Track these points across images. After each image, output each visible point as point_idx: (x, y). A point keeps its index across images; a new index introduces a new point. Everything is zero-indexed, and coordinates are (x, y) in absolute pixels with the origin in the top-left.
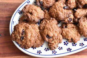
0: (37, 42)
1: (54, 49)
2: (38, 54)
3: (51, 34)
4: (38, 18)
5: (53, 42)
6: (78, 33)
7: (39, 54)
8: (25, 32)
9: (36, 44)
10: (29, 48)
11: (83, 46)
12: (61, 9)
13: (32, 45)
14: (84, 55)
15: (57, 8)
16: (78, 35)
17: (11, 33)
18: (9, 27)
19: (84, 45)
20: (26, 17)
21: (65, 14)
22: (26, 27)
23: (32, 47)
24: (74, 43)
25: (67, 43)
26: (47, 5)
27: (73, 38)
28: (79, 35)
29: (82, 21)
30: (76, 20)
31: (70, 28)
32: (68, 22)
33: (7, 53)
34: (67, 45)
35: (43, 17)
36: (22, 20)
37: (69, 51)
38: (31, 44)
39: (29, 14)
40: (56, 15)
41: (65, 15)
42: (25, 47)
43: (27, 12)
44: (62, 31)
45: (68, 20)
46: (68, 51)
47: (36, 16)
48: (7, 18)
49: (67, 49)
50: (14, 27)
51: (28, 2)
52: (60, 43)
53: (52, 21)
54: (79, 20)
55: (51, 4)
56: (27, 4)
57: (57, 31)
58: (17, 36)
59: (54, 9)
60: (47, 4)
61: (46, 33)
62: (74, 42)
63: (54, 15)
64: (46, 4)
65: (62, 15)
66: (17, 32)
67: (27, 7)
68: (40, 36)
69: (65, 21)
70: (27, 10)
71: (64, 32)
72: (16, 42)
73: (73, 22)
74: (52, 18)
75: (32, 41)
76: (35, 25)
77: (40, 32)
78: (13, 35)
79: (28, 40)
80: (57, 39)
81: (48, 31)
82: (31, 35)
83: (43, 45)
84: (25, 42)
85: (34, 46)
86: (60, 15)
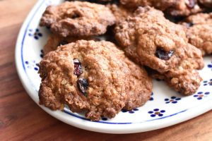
0: (133, 87)
2: (157, 117)
5: (181, 69)
7: (161, 115)
9: (131, 93)
20: (65, 30)
22: (80, 49)
23: (124, 111)
39: (69, 20)
43: (58, 20)
45: (186, 4)
47: (92, 16)
58: (63, 87)
68: (133, 66)
70: (56, 15)
71: (193, 37)
72: (64, 111)
73: (200, 10)
74: (142, 9)
77: (126, 55)
78: (48, 90)
79: (107, 80)
80: (189, 57)
81: (152, 37)
82: (110, 64)
83: (152, 94)
84: (100, 93)
85: (131, 104)
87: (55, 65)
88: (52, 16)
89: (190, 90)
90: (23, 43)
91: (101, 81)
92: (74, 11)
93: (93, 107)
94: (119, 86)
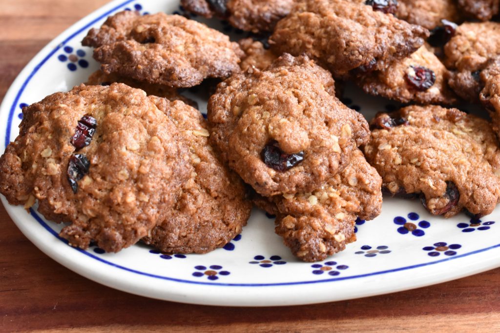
0: (191, 207)
1: (324, 248)
3: (295, 135)
4: (197, 64)
5: (313, 202)
6: (491, 150)
7: (213, 278)
8: (99, 132)
9: (182, 218)
12: (349, 7)
15: (325, 4)
20: (115, 60)
21: (385, 30)
22: (108, 100)
24: (475, 220)
25: (416, 223)
26: (255, 9)
27: (462, 179)
30: (466, 76)
34: (418, 233)
37: (443, 256)
38: (144, 206)
39: (132, 44)
40: (319, 39)
41: (384, 37)
45: (406, 76)
46: (434, 254)
47: (181, 48)
49: (427, 249)
51: (129, 7)
53: (297, 68)
54: (485, 72)
57: (333, 116)
61: (260, 130)
67: (122, 21)
68: (212, 165)
69: (390, 79)
70: (121, 31)
71: (385, 147)
72: (31, 211)
76: (173, 104)
78: (14, 161)
81: (267, 115)
82: (148, 142)
83: (238, 238)
84: (103, 194)
85: (174, 239)
86: (345, 34)
87: (45, 116)
88: (112, 30)
89: (310, 249)
90: (36, 69)
91: (110, 169)
92: (150, 30)
93: (81, 218)
94: (144, 190)
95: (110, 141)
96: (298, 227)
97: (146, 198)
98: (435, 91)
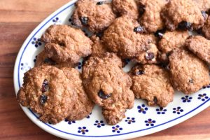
0: (77, 108)
1: (116, 122)
2: (81, 134)
3: (109, 89)
4: (78, 53)
5: (113, 107)
6: (169, 86)
7: (84, 133)
8: (48, 86)
9: (74, 111)
10: (59, 120)
11: (182, 114)
12: (128, 32)
13: (66, 114)
14: (184, 134)
15: (121, 30)
16: (168, 90)
17: (17, 89)
18: (12, 78)
19: (182, 111)
21: (139, 43)
22: (51, 75)
23: (66, 120)
24: (161, 109)
25: (144, 108)
26: (97, 25)
27: (159, 97)
28: (171, 89)
29: (176, 58)
30: (164, 56)
31: (150, 74)
32: (145, 62)
33: (10, 137)
34: (144, 112)
35: (90, 52)
36: (42, 59)
37: (150, 126)
38: (64, 113)
39: (57, 47)
40: (118, 45)
41: (139, 47)
42: (51, 120)
43: (52, 41)
44: (133, 82)
45: (145, 57)
46: (147, 125)
47: (73, 48)
48: (6, 56)
49: (146, 122)
50: (23, 76)
51: (55, 19)
52: (128, 108)
53: (110, 59)
54: (170, 57)
55: (106, 22)
56: (51, 23)
57: (121, 80)
59: (113, 33)
60: (97, 22)
61: (98, 86)
62: (159, 105)
63: (113, 46)
64: (95, 22)
65: (132, 46)
66: (32, 86)
67: (53, 31)
68: (83, 94)
69: (140, 58)
70: (53, 36)
71: (136, 84)
72: (29, 109)
73: (156, 62)
74: (108, 54)
75: (66, 106)
76: (71, 70)
77: (83, 84)
80: (123, 99)
81: (100, 81)
82: (64, 92)
83: (91, 114)
84: (51, 109)
85: (72, 118)
86: (126, 46)
88: (50, 36)
89: (112, 122)
90: (25, 49)
92: (63, 40)
93: (45, 115)
94: (64, 108)
95: (53, 92)
96: (108, 115)
97: (64, 110)
98: (154, 60)
